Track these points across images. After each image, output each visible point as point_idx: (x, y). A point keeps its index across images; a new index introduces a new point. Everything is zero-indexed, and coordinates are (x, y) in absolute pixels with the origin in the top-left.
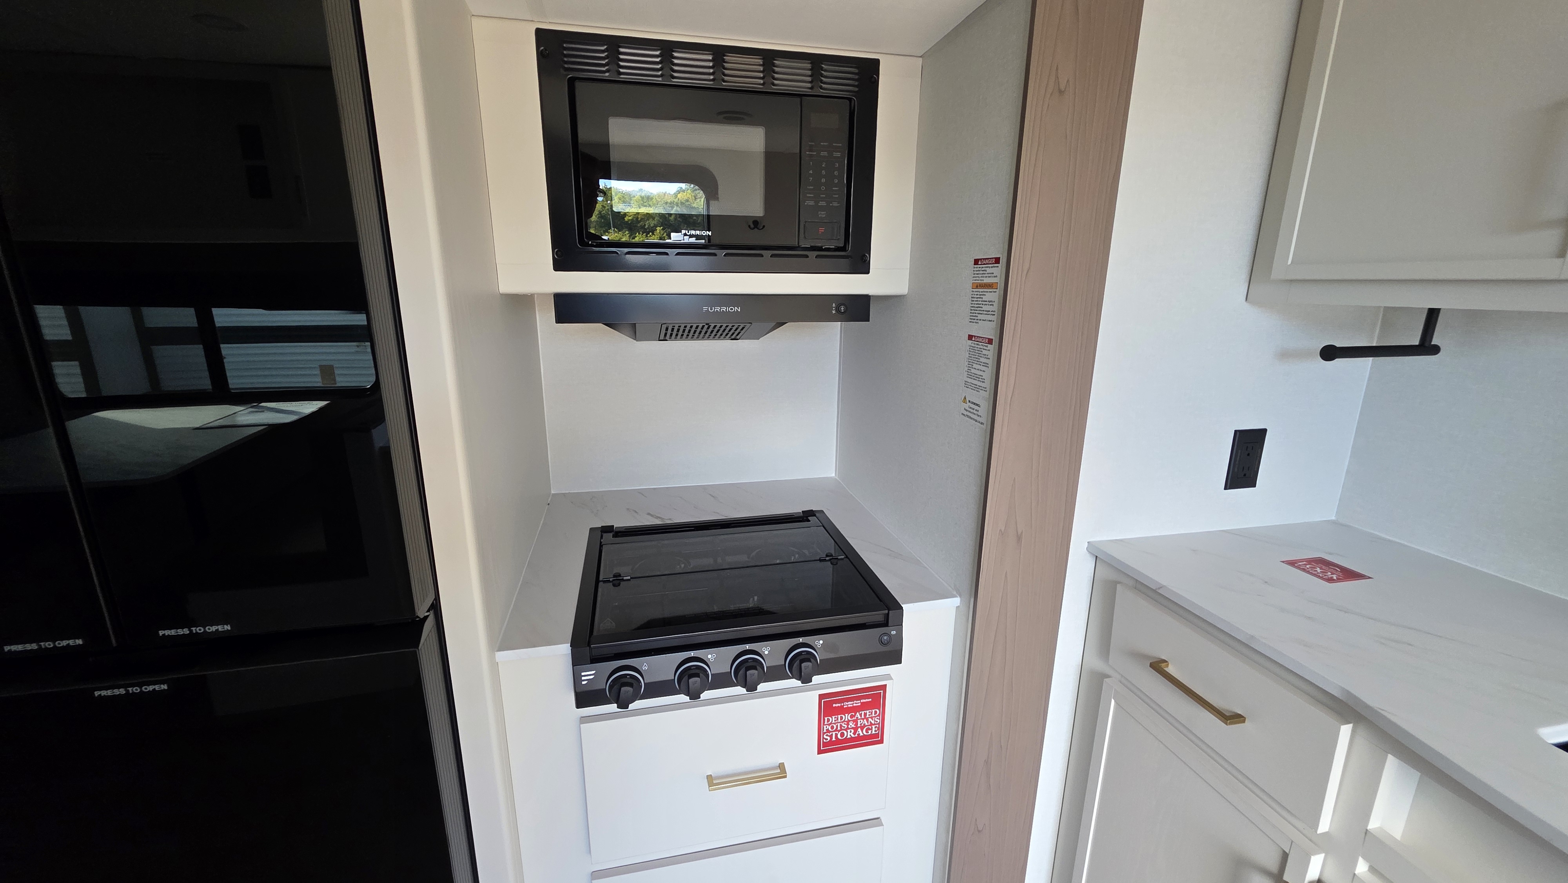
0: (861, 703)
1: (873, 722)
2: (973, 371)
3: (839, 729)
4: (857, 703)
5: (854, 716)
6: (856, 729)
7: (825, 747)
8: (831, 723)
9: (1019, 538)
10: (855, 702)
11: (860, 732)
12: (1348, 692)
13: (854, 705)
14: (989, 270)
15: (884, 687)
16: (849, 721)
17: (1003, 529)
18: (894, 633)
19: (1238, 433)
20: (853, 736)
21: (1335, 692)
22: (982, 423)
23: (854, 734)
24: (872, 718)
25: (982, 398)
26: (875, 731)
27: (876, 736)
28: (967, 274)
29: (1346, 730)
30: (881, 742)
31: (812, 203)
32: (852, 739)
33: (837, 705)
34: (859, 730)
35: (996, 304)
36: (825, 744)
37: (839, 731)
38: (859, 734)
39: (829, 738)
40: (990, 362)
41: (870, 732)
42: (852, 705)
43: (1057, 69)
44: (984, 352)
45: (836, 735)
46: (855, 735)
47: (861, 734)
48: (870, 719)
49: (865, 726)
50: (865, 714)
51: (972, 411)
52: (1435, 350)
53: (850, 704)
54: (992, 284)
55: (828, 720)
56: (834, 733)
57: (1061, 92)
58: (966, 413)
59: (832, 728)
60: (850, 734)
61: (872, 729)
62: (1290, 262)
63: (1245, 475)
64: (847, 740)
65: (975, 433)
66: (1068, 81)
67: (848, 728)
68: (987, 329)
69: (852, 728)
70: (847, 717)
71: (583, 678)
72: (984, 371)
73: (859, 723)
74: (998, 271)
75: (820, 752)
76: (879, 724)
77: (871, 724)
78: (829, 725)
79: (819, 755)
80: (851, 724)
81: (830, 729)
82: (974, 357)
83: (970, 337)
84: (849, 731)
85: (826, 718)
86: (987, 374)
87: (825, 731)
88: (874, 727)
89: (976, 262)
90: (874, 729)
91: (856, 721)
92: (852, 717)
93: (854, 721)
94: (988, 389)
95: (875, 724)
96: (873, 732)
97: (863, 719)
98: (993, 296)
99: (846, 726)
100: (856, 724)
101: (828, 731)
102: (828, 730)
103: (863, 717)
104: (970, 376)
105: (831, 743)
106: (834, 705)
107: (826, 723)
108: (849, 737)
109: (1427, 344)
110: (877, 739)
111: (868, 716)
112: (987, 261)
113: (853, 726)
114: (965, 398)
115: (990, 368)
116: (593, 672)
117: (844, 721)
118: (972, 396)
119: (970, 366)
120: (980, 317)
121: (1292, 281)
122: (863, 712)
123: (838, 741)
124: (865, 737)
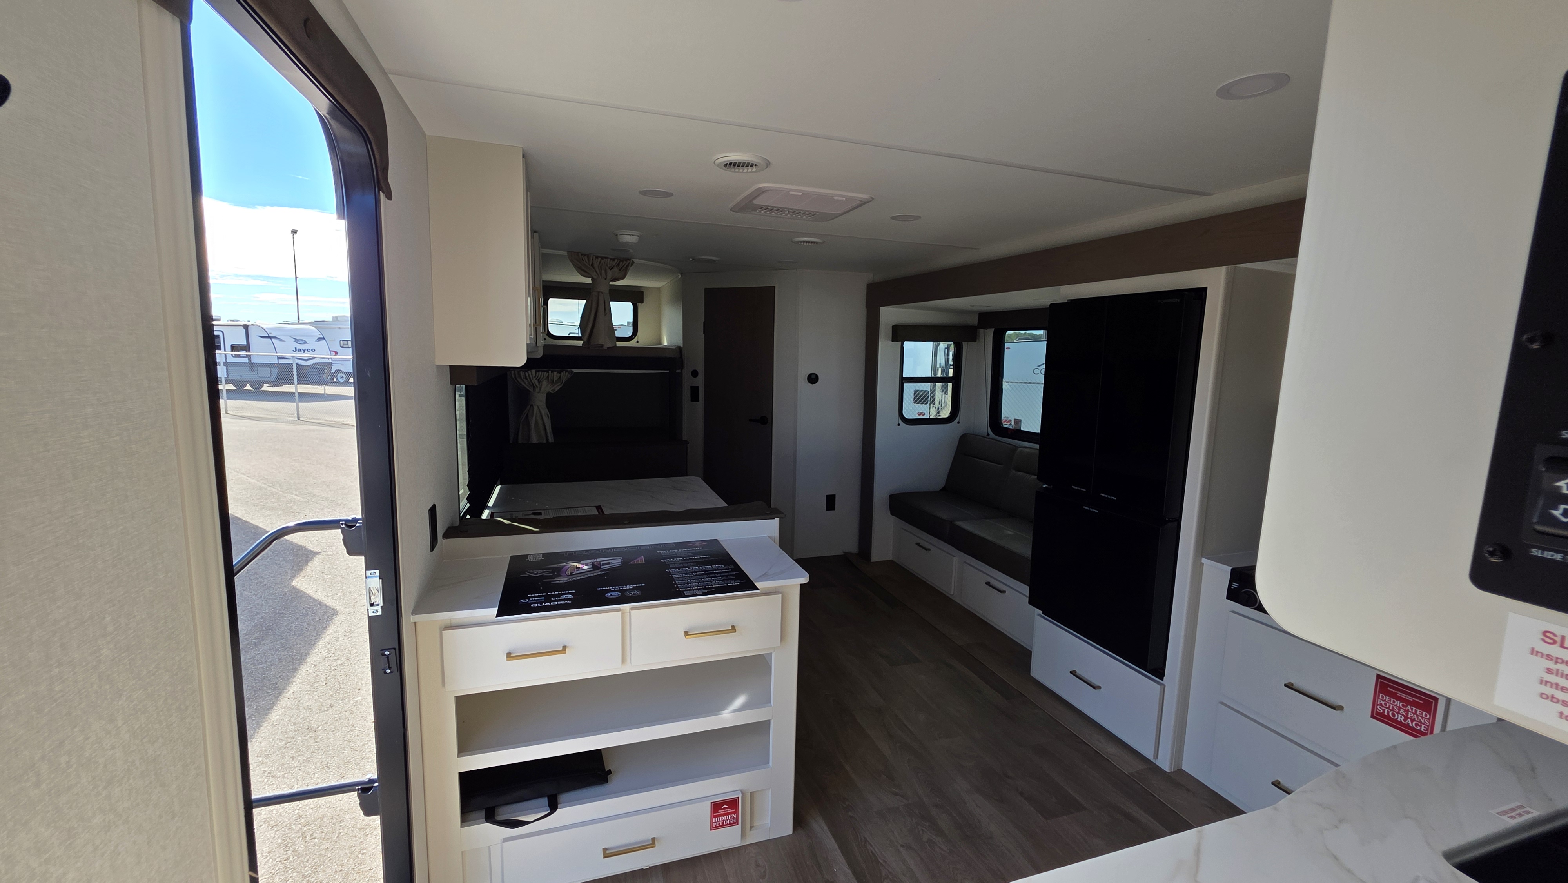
0: (1413, 700)
1: (1422, 721)
3: (1391, 709)
4: (1409, 698)
5: (1406, 707)
6: (1406, 718)
7: (1377, 716)
8: (1385, 701)
10: (1407, 696)
11: (1410, 723)
13: (1406, 698)
16: (1401, 708)
20: (1403, 721)
24: (1422, 717)
26: (1423, 730)
32: (1400, 723)
33: (1392, 690)
34: (1409, 720)
36: (1377, 714)
37: (1391, 711)
38: (1408, 724)
39: (1382, 711)
41: (1418, 727)
42: (1404, 697)
45: (1388, 712)
46: (1405, 722)
47: (1410, 725)
48: (1420, 718)
50: (1416, 711)
53: (1403, 695)
55: (1383, 697)
56: (1386, 710)
59: (1386, 705)
60: (1401, 718)
61: (1420, 726)
64: (1396, 721)
67: (1399, 713)
69: (1403, 716)
70: (1399, 704)
73: (1410, 715)
75: (1372, 717)
76: (1428, 726)
78: (1383, 701)
79: (1371, 719)
80: (1402, 711)
81: (1384, 705)
84: (1399, 716)
85: (1381, 695)
87: (1379, 703)
88: (1422, 725)
90: (1422, 728)
91: (1407, 712)
92: (1403, 706)
93: (1405, 710)
97: (1414, 714)
99: (1398, 711)
100: (1407, 715)
101: (1381, 705)
103: (1414, 712)
105: (1382, 715)
106: (1389, 688)
107: (1380, 698)
108: (1399, 720)
111: (1418, 714)
113: (1404, 714)
116: (1238, 585)
117: (1396, 706)
122: (1414, 708)
123: (1388, 717)
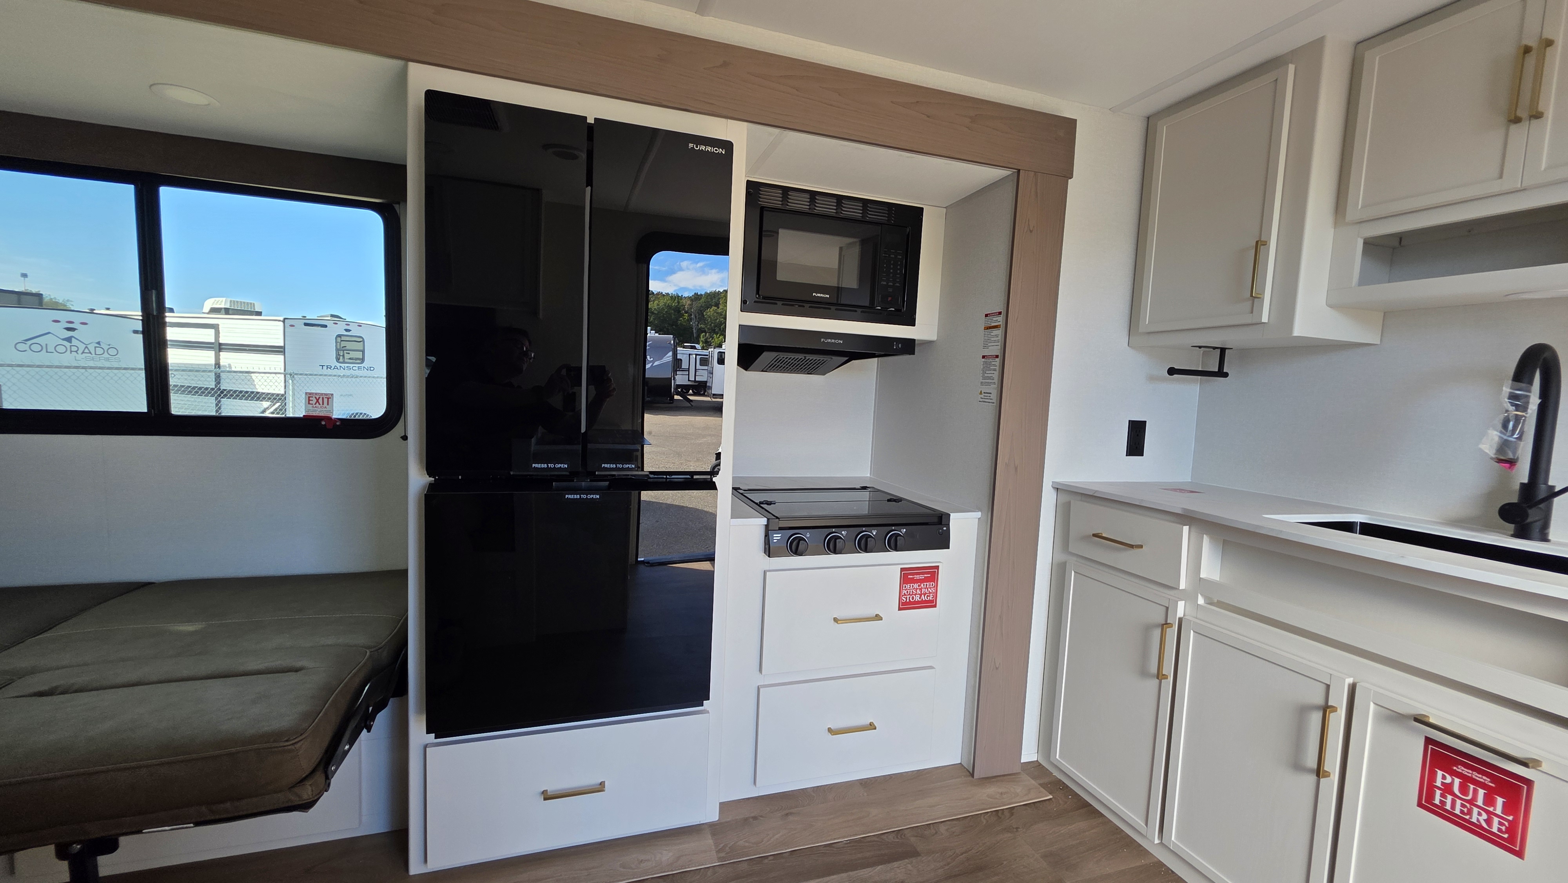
0: (925, 577)
1: (931, 591)
2: (986, 375)
3: (911, 593)
4: (922, 577)
5: (920, 586)
6: (921, 595)
7: (904, 605)
8: (907, 589)
9: (1016, 469)
10: (920, 576)
11: (923, 598)
12: (1185, 509)
13: (920, 578)
14: (995, 319)
15: (937, 567)
16: (917, 589)
17: (1007, 462)
18: (945, 528)
19: (1131, 422)
20: (919, 600)
21: (1180, 512)
22: (993, 403)
23: (920, 598)
24: (930, 588)
25: (993, 390)
26: (932, 598)
27: (932, 601)
28: (982, 322)
29: (1186, 529)
30: (935, 606)
31: (885, 283)
32: (918, 602)
33: (911, 577)
34: (923, 596)
35: (1000, 336)
36: (903, 604)
37: (911, 595)
38: (922, 599)
39: (905, 599)
40: (997, 368)
41: (929, 598)
43: (1029, 220)
44: (993, 363)
45: (909, 597)
47: (924, 599)
48: (929, 589)
49: (926, 593)
50: (926, 585)
51: (986, 397)
52: (1226, 375)
53: (917, 577)
54: (997, 325)
55: (905, 586)
56: (908, 596)
57: (1031, 231)
58: (981, 400)
59: (907, 592)
60: (917, 598)
61: (930, 596)
62: (1147, 323)
63: (1137, 448)
64: (915, 603)
65: (989, 410)
66: (1034, 226)
67: (916, 594)
68: (995, 350)
69: (919, 594)
70: (916, 586)
71: (774, 538)
72: (994, 374)
73: (923, 591)
74: (1000, 320)
75: (900, 609)
76: (934, 593)
77: (930, 593)
78: (906, 590)
79: (899, 611)
80: (918, 591)
81: (906, 593)
82: (986, 367)
83: (984, 357)
84: (917, 596)
85: (904, 585)
86: (996, 375)
87: (903, 594)
88: (931, 594)
89: (986, 315)
90: (931, 596)
91: (921, 589)
92: (919, 586)
93: (920, 589)
94: (996, 383)
95: (932, 593)
96: (931, 599)
97: (925, 588)
98: (999, 332)
99: (915, 592)
100: (921, 592)
101: (905, 595)
102: (904, 593)
103: (925, 587)
104: (984, 378)
105: (907, 603)
106: (909, 577)
107: (904, 588)
108: (917, 600)
109: (1221, 371)
110: (931, 604)
111: (928, 587)
112: (993, 314)
113: (919, 593)
114: (981, 392)
115: (998, 371)
116: (780, 535)
117: (914, 589)
118: (985, 389)
119: (984, 373)
120: (989, 344)
121: (1149, 333)
122: (925, 584)
123: (911, 603)
124: (926, 602)
